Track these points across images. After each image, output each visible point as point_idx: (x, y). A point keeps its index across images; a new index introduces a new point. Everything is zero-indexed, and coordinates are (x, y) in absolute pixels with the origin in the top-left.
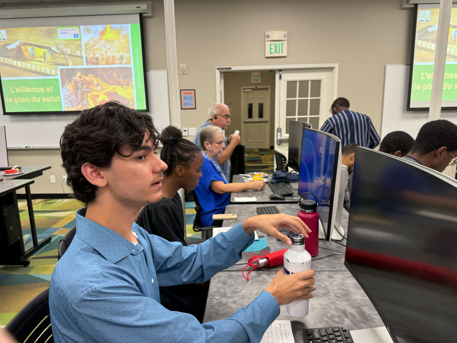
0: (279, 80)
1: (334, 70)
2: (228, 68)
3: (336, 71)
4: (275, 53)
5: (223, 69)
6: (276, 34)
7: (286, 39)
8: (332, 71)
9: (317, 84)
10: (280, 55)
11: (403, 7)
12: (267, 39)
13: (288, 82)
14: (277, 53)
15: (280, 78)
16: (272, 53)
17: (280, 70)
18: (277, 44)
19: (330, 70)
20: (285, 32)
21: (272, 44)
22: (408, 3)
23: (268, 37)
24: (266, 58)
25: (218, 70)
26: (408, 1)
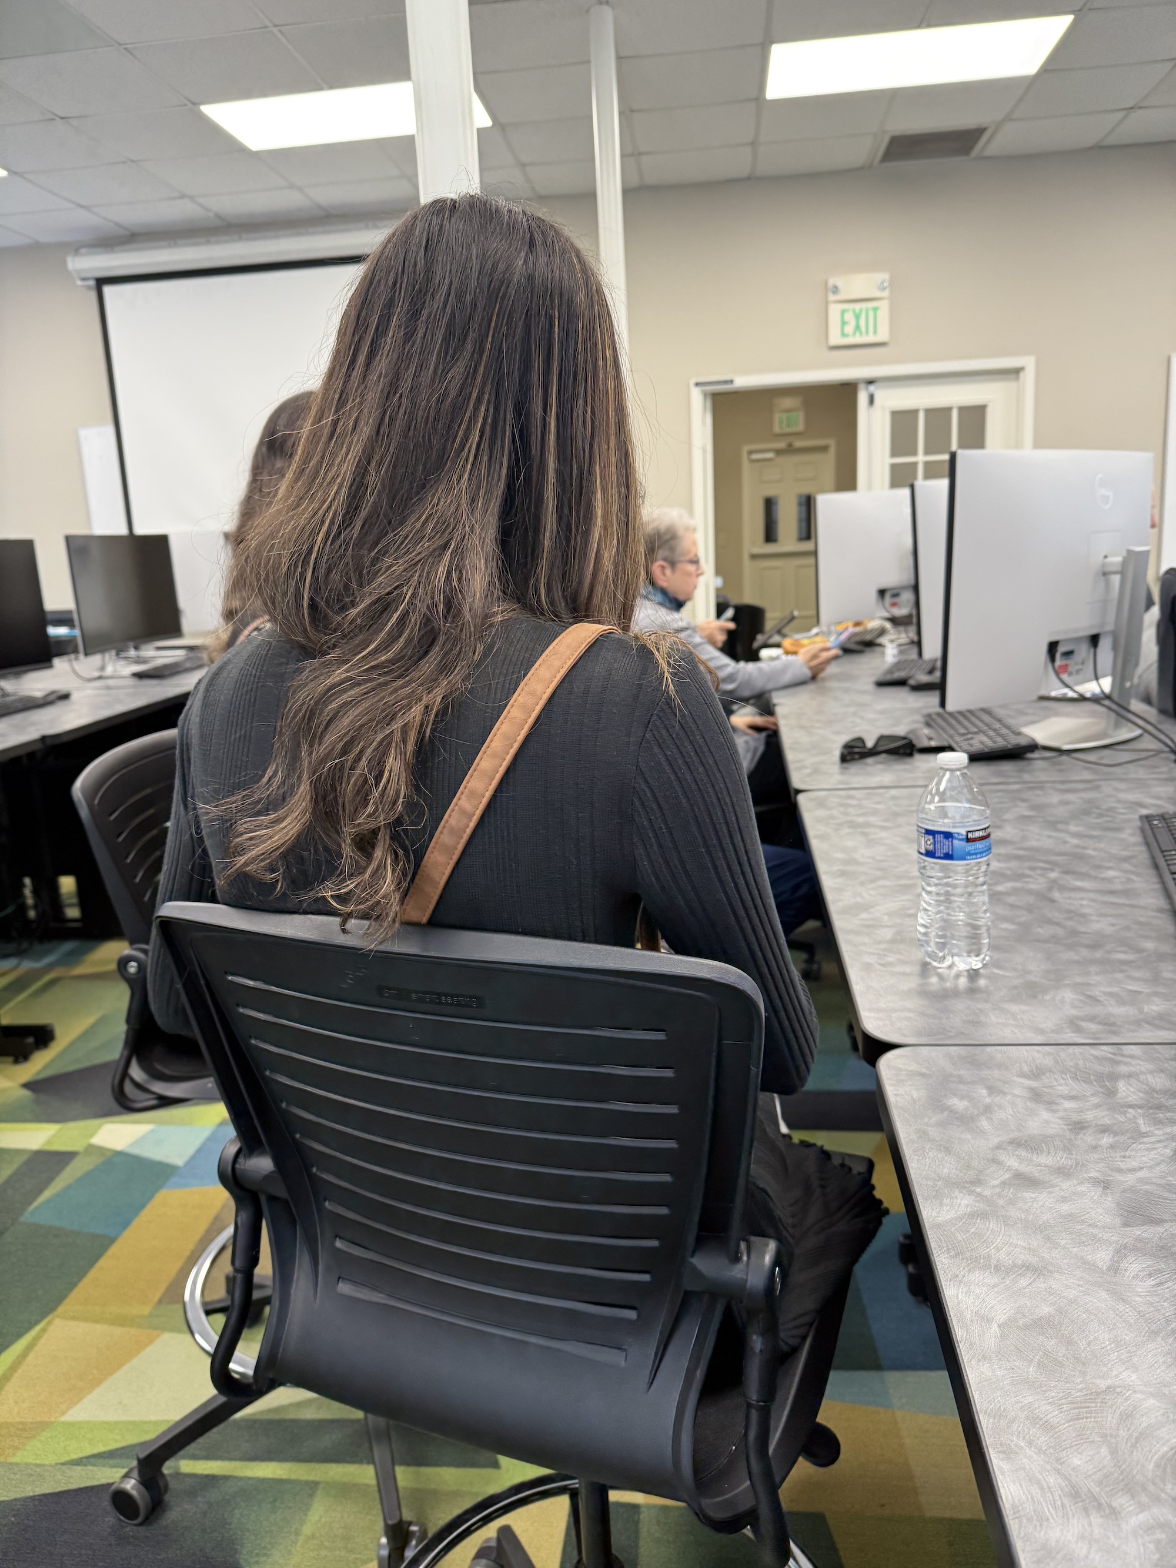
0: (868, 408)
1: (1022, 374)
2: (726, 382)
3: (1029, 377)
4: (854, 334)
5: (711, 383)
6: (859, 284)
7: (886, 294)
8: (1017, 378)
10: (871, 339)
12: (832, 297)
13: (893, 413)
14: (861, 333)
15: (871, 400)
16: (847, 336)
17: (870, 382)
18: (861, 309)
19: (1012, 376)
20: (882, 276)
21: (847, 311)
23: (834, 292)
24: (830, 350)
25: (698, 389)
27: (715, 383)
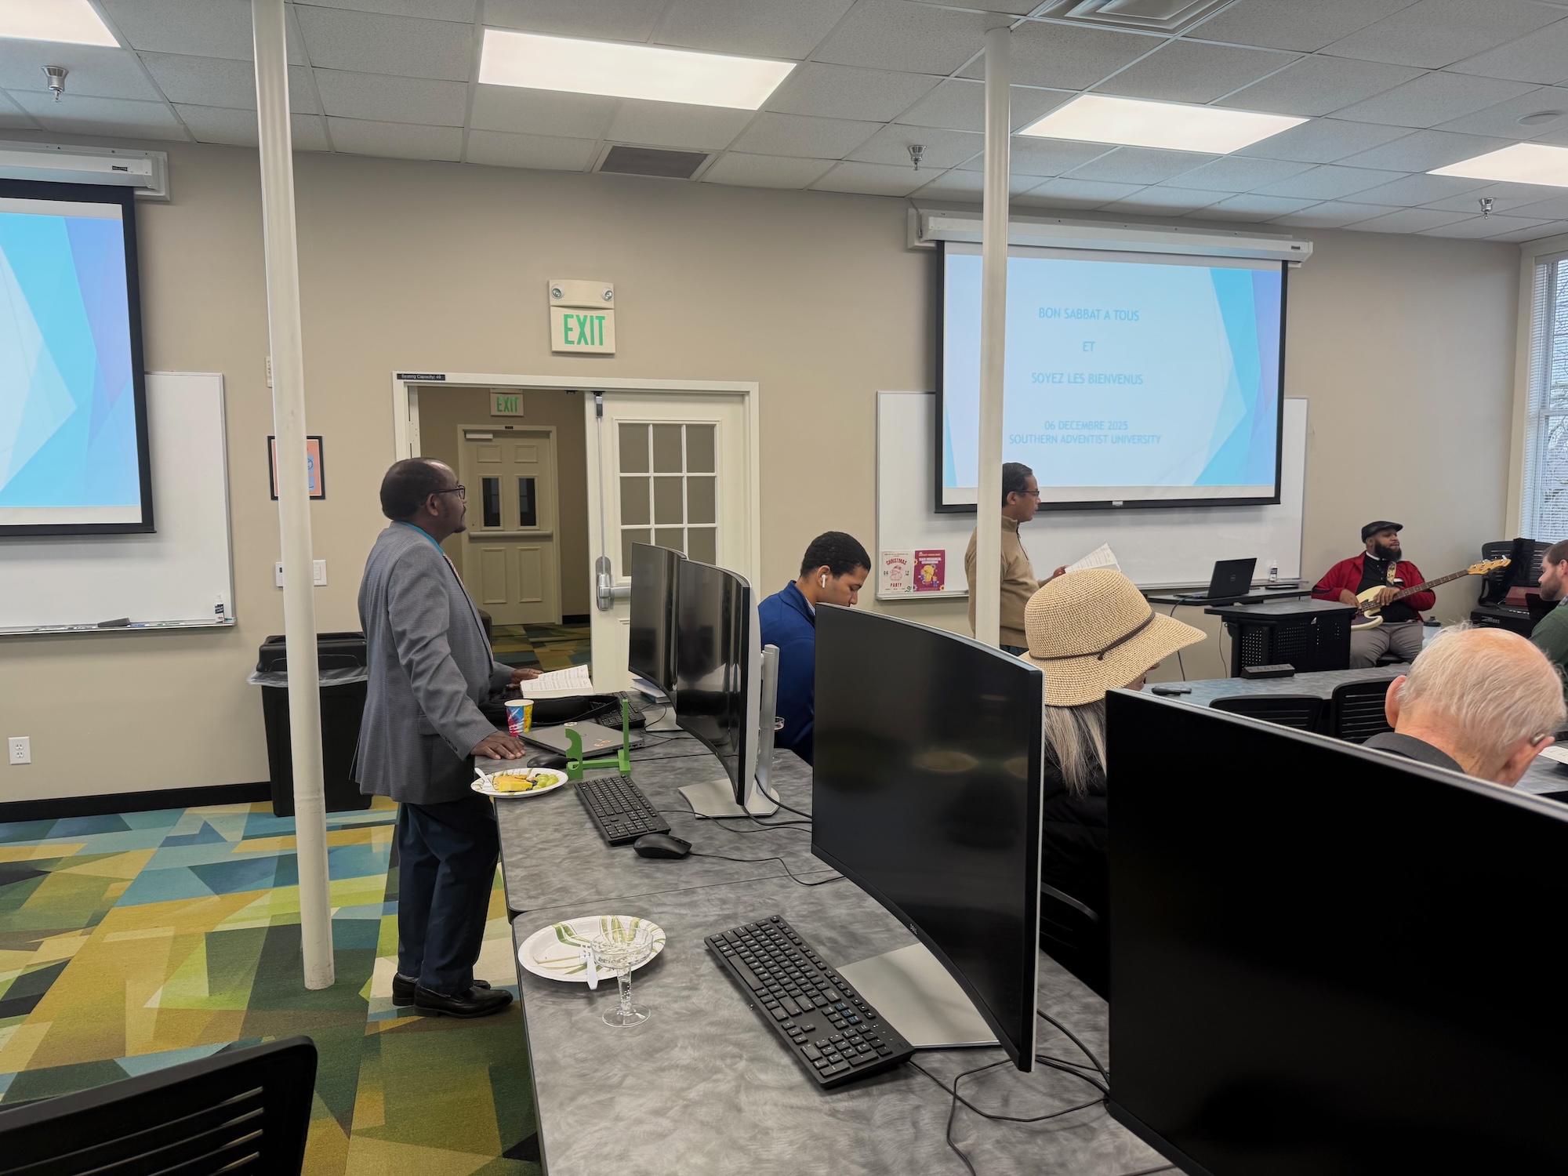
0: (597, 418)
1: (747, 398)
2: (436, 377)
3: (753, 400)
4: (579, 343)
5: (417, 377)
6: (582, 290)
7: (610, 304)
8: (743, 402)
9: (703, 435)
10: (597, 349)
11: (909, 246)
12: (554, 301)
13: (622, 426)
14: (587, 343)
15: (599, 413)
16: (573, 342)
17: (598, 393)
18: (586, 317)
19: (738, 399)
20: (605, 287)
21: (572, 316)
22: (921, 237)
23: (556, 296)
24: (554, 355)
25: (403, 381)
26: (921, 231)
27: (422, 377)
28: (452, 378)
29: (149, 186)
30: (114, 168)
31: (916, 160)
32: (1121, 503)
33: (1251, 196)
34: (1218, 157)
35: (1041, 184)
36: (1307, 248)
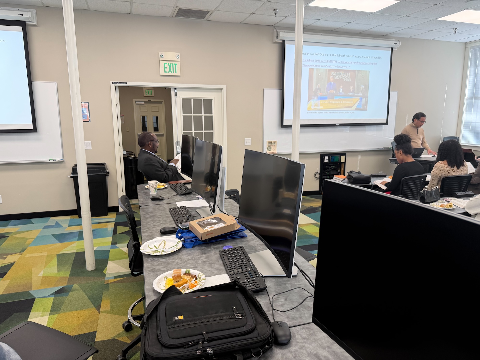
0: (175, 97)
2: (124, 83)
4: (169, 72)
5: (118, 83)
6: (169, 55)
7: (179, 60)
10: (174, 74)
11: (274, 42)
12: (161, 59)
13: (183, 99)
14: (171, 72)
15: (176, 95)
17: (175, 89)
19: (220, 91)
20: (177, 54)
21: (166, 64)
22: (277, 39)
23: (161, 57)
24: (161, 76)
25: (113, 84)
26: (278, 37)
27: (120, 83)
28: (130, 84)
29: (31, 21)
30: (19, 15)
31: (276, 14)
32: (339, 124)
33: (382, 26)
34: (371, 13)
35: (316, 22)
36: (399, 44)
